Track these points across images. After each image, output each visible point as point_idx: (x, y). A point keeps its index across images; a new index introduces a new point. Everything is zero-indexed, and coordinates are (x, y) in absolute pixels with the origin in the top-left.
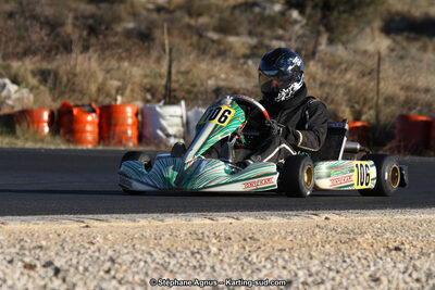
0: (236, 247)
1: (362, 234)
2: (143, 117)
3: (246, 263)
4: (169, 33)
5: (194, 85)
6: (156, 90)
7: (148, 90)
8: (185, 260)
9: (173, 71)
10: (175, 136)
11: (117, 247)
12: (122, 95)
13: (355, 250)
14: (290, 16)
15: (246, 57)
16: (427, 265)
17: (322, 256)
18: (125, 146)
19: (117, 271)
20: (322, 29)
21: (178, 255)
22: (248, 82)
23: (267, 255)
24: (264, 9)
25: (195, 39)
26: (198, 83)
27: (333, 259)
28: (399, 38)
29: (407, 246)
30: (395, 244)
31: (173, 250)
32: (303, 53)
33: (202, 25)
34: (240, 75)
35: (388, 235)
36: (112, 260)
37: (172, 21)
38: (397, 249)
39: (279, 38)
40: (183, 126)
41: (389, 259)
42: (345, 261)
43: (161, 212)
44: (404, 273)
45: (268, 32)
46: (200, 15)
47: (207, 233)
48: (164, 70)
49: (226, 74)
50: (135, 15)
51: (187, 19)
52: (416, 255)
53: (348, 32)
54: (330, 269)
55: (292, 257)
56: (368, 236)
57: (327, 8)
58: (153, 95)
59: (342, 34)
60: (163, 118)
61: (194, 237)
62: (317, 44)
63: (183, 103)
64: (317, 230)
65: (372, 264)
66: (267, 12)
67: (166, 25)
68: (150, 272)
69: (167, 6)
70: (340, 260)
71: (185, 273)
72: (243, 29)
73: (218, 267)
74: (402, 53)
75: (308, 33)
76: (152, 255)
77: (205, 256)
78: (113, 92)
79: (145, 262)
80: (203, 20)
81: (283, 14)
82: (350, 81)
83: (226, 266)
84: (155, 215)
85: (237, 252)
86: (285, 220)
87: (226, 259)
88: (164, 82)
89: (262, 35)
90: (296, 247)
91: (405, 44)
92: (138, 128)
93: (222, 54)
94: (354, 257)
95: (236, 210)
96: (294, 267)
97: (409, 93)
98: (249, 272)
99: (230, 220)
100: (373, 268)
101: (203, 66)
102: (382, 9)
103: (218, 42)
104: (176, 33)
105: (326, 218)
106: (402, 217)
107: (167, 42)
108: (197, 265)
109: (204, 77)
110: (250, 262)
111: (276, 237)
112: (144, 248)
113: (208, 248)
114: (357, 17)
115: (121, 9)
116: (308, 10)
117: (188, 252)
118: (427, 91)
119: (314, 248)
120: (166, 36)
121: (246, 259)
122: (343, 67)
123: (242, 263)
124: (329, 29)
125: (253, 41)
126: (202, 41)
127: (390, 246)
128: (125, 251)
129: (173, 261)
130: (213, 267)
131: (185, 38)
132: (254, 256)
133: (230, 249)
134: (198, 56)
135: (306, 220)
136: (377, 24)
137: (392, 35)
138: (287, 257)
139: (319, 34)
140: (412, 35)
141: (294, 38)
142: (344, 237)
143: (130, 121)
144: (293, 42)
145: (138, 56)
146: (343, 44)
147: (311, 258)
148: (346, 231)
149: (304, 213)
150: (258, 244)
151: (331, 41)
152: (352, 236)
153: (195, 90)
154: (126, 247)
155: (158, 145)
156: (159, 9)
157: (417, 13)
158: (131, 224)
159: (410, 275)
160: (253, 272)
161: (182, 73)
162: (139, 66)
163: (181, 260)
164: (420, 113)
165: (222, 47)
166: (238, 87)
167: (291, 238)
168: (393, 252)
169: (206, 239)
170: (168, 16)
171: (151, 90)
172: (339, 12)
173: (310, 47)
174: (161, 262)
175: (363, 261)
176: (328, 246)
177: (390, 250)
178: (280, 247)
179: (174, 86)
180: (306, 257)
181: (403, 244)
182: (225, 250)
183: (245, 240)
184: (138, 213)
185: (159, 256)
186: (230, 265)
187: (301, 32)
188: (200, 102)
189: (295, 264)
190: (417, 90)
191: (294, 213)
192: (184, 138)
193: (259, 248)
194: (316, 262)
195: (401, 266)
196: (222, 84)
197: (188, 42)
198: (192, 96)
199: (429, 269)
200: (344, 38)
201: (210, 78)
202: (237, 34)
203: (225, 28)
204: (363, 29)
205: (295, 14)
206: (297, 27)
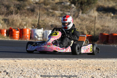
0: (55, 68)
1: (90, 65)
2: (31, 32)
3: (58, 72)
4: (39, 10)
5: (45, 24)
6: (35, 25)
7: (33, 25)
8: (42, 71)
9: (40, 20)
10: (40, 38)
11: (23, 67)
12: (26, 26)
13: (87, 69)
14: (72, 6)
15: (59, 17)
16: (107, 74)
17: (79, 71)
18: (26, 40)
19: (23, 73)
20: (80, 9)
21: (40, 70)
22: (60, 23)
23: (64, 70)
24: (65, 4)
25: (46, 11)
27: (81, 72)
28: (101, 13)
29: (102, 69)
30: (99, 68)
31: (39, 68)
32: (75, 16)
33: (48, 8)
34: (58, 21)
35: (96, 65)
36: (22, 71)
37: (40, 7)
38: (99, 69)
39: (69, 12)
40: (42, 35)
41: (96, 72)
42: (85, 72)
43: (36, 58)
44: (100, 76)
45: (65, 10)
46: (47, 5)
47: (48, 64)
48: (37, 19)
49: (54, 21)
50: (30, 5)
51: (44, 6)
52: (104, 71)
53: (87, 11)
54: (81, 74)
55: (70, 71)
56: (91, 66)
57: (82, 4)
58: (34, 26)
59: (85, 11)
61: (44, 65)
62: (79, 13)
63: (42, 29)
64: (77, 64)
65: (92, 73)
67: (38, 7)
68: (32, 74)
69: (39, 2)
70: (83, 72)
72: (59, 9)
73: (50, 73)
74: (101, 17)
75: (76, 10)
76: (33, 70)
77: (47, 70)
78: (24, 25)
79: (31, 71)
80: (48, 6)
81: (70, 5)
82: (87, 24)
83: (53, 73)
84: (34, 59)
85: (56, 69)
86: (69, 61)
87: (53, 71)
88: (37, 23)
90: (72, 68)
91: (102, 14)
92: (30, 35)
93: (53, 16)
94: (87, 71)
95: (56, 58)
96: (71, 74)
97: (103, 27)
99: (54, 61)
100: (92, 74)
101: (48, 19)
102: (97, 5)
103: (52, 12)
105: (80, 61)
106: (100, 61)
107: (38, 12)
108: (45, 72)
109: (48, 22)
110: (59, 72)
111: (66, 66)
112: (31, 67)
113: (48, 68)
114: (90, 7)
115: (26, 3)
116: (77, 4)
117: (43, 69)
118: (108, 27)
119: (77, 69)
121: (58, 71)
122: (86, 20)
124: (82, 10)
125: (62, 12)
126: (48, 12)
128: (26, 68)
129: (38, 71)
130: (49, 73)
131: (43, 11)
132: (60, 70)
134: (47, 16)
135: (75, 61)
136: (95, 9)
137: (99, 12)
138: (69, 71)
139: (79, 11)
140: (104, 12)
141: (72, 12)
142: (85, 66)
143: (28, 33)
144: (72, 13)
145: (30, 16)
146: (86, 14)
147: (76, 71)
148: (85, 64)
149: (74, 59)
150: (61, 67)
151: (82, 13)
152: (87, 66)
154: (26, 67)
155: (35, 40)
156: (36, 3)
157: (106, 6)
158: (27, 61)
159: (102, 76)
160: (60, 75)
161: (42, 21)
162: (31, 18)
163: (41, 71)
164: (106, 33)
165: (53, 14)
166: (57, 25)
167: (70, 66)
168: (98, 70)
169: (48, 65)
170: (39, 5)
171: (34, 25)
172: (85, 5)
173: (77, 14)
174: (35, 71)
175: (89, 72)
176: (80, 68)
177: (97, 70)
178: (67, 68)
179: (40, 24)
180: (74, 71)
181: (100, 68)
182: (52, 68)
183: (58, 66)
184: (30, 58)
185: (35, 70)
186: (54, 73)
188: (47, 29)
189: (71, 73)
190: (105, 27)
191: (72, 59)
192: (42, 38)
193: (62, 68)
194: (77, 72)
195: (100, 74)
196: (53, 24)
197: (44, 12)
198: (45, 27)
199: (107, 75)
200: (86, 12)
201: (50, 22)
202: (57, 10)
203: (54, 9)
204: (91, 10)
206: (73, 9)
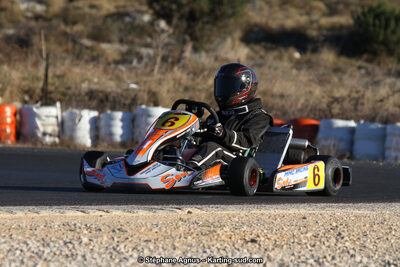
0: (105, 238)
1: (222, 227)
2: (21, 117)
3: (115, 253)
4: (47, 39)
5: (69, 88)
6: (34, 92)
7: (26, 92)
8: (58, 249)
9: (50, 74)
10: (51, 135)
12: (2, 96)
13: (214, 242)
14: (158, 25)
15: (117, 62)
16: (280, 256)
17: (185, 247)
18: (4, 143)
20: (187, 38)
21: (52, 244)
22: (118, 86)
23: (134, 245)
24: (135, 19)
25: (70, 45)
26: (73, 86)
27: (194, 250)
28: (257, 48)
29: (262, 239)
30: (252, 237)
31: (47, 240)
32: (170, 60)
33: (77, 32)
34: (111, 79)
35: (245, 228)
37: (50, 29)
38: (253, 241)
39: (148, 46)
40: (58, 125)
41: (245, 251)
42: (205, 252)
43: (36, 205)
45: (137, 40)
46: (75, 23)
47: (79, 225)
48: (41, 72)
49: (98, 78)
50: (14, 22)
51: (63, 27)
52: (271, 247)
53: (212, 42)
55: (157, 248)
56: (227, 229)
57: (192, 17)
58: (31, 97)
59: (206, 43)
60: (39, 117)
61: (68, 228)
62: (182, 52)
63: (58, 104)
64: (180, 223)
65: (230, 254)
66: (137, 22)
67: (43, 33)
68: (25, 260)
69: (44, 14)
70: (200, 251)
71: (58, 261)
72: (115, 37)
73: (88, 257)
74: (260, 61)
75: (174, 42)
76: (27, 245)
77: (77, 246)
79: (21, 251)
80: (78, 28)
81: (152, 23)
83: (96, 256)
84: (31, 208)
85: (107, 242)
86: (151, 214)
87: (96, 249)
88: (41, 84)
89: (132, 43)
91: (262, 53)
92: (16, 127)
93: (95, 59)
94: (213, 248)
95: (106, 204)
98: (117, 260)
99: (101, 213)
101: (77, 70)
103: (91, 49)
104: (52, 39)
105: (189, 212)
106: (258, 212)
107: (44, 48)
108: (69, 254)
109: (78, 80)
110: (118, 252)
111: (143, 229)
112: (20, 237)
113: (79, 238)
114: (219, 28)
115: (2, 17)
116: (175, 21)
117: (61, 242)
118: (282, 96)
119: (178, 240)
120: (43, 42)
121: (114, 249)
122: (206, 73)
123: (111, 253)
124: (194, 38)
125: (124, 48)
126: (77, 47)
127: (247, 238)
128: (3, 240)
129: (47, 250)
130: (84, 256)
131: (60, 44)
132: (122, 246)
133: (100, 239)
134: (72, 61)
135: (170, 213)
136: (238, 34)
137: (252, 45)
138: (152, 247)
139: (184, 42)
140: (269, 45)
141: (161, 45)
142: (205, 230)
143: (9, 120)
144: (160, 49)
145: (16, 60)
146: (206, 51)
147: (174, 249)
148: (207, 224)
149: (169, 207)
150: (126, 235)
151: (196, 50)
152: (212, 229)
153: (70, 92)
154: (4, 237)
155: (34, 143)
156: (37, 17)
157: (274, 25)
158: (9, 215)
159: (264, 265)
160: (120, 261)
161: (59, 77)
162: (17, 69)
163: (54, 249)
164: (276, 116)
165: (95, 53)
166: (109, 90)
167: (156, 230)
168: (250, 244)
170: (45, 24)
171: (29, 92)
172: (204, 23)
173: (176, 54)
174: (36, 251)
175: (222, 252)
176: (190, 238)
177: (247, 242)
178: (146, 238)
179: (51, 88)
180: (170, 248)
181: (258, 236)
182: (95, 240)
183: (114, 231)
184: (15, 205)
185: (34, 245)
186: (100, 254)
187: (167, 40)
188: (74, 104)
189: (160, 254)
190: (273, 96)
191: (160, 207)
192: (59, 137)
193: (127, 239)
194: (178, 252)
195: (256, 257)
196: (94, 87)
197: (64, 47)
198: (67, 98)
199: (282, 260)
200: (207, 46)
201: (83, 81)
202: (109, 41)
203: (98, 36)
204: (225, 39)
205: (163, 24)
206: (164, 36)
